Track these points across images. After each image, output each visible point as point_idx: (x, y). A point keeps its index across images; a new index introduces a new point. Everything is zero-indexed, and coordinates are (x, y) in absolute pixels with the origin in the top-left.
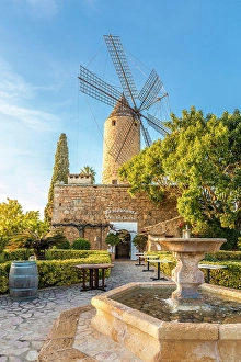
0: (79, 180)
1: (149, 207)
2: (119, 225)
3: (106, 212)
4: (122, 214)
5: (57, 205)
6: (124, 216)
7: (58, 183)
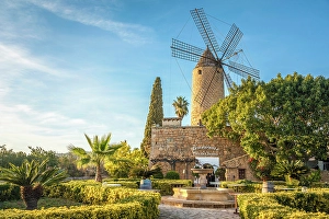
0: (171, 123)
1: (229, 144)
2: (203, 160)
3: (193, 149)
4: (206, 151)
5: (153, 144)
6: (207, 152)
7: (155, 125)
